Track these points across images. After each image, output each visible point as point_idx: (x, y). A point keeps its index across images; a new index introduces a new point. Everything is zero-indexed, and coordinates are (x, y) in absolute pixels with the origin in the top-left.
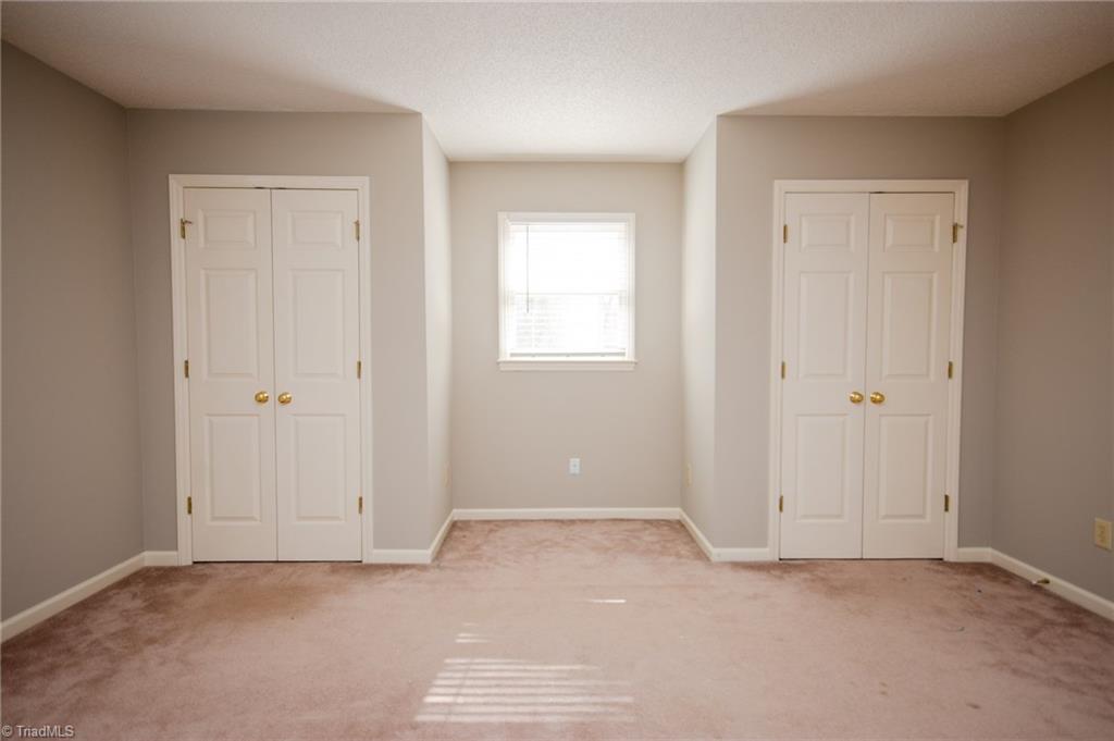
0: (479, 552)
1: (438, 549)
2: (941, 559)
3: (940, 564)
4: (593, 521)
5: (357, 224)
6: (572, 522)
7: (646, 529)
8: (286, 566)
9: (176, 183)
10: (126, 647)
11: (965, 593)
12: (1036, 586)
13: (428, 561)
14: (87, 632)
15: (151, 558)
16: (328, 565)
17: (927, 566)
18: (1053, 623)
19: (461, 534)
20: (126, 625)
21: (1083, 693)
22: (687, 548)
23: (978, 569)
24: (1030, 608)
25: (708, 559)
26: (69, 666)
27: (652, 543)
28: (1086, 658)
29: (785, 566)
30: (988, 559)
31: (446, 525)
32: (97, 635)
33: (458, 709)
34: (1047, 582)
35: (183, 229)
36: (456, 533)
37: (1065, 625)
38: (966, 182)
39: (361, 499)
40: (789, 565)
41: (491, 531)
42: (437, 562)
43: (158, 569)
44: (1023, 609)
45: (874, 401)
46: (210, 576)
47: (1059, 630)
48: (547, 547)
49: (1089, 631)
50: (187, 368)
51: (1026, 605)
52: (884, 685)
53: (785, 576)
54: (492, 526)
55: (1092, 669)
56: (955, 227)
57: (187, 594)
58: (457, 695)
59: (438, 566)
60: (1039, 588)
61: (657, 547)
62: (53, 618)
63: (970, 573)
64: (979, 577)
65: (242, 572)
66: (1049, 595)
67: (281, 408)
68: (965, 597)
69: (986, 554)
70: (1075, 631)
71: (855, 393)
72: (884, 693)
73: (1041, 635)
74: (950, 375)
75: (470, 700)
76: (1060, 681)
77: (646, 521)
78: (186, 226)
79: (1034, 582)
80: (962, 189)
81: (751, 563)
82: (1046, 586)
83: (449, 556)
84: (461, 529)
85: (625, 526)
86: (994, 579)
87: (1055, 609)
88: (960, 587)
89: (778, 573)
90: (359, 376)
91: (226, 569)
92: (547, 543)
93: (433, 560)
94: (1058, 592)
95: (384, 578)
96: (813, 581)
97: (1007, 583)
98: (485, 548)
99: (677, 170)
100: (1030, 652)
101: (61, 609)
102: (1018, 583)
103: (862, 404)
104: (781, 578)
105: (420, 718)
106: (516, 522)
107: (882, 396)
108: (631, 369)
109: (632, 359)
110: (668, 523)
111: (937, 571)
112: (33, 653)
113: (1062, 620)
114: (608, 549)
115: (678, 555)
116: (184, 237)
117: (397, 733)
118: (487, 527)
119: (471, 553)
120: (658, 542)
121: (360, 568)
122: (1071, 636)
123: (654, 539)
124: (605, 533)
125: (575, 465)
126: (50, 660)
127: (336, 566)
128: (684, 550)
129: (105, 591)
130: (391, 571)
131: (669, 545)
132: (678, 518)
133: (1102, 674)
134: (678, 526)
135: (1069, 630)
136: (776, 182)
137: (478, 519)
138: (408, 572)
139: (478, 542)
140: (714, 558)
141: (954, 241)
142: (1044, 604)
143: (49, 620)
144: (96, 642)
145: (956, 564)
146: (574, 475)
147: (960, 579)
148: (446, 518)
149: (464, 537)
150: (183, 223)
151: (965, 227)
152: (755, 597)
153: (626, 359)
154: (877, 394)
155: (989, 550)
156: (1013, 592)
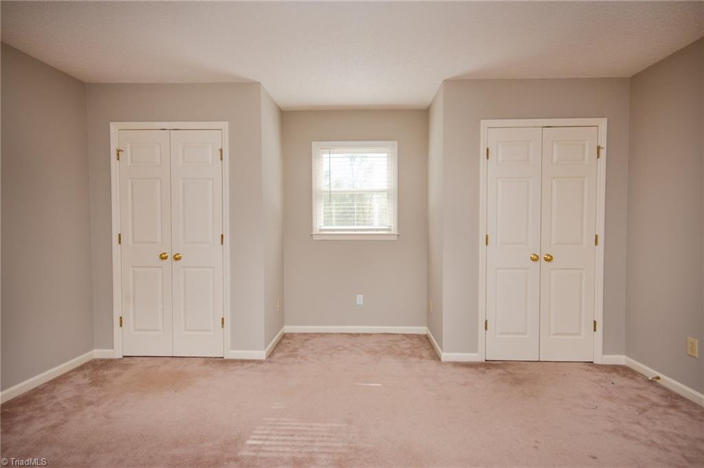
0: (295, 353)
1: (271, 350)
2: (592, 362)
3: (590, 365)
4: (371, 334)
5: (221, 150)
6: (358, 335)
7: (404, 340)
8: (178, 359)
9: (114, 127)
10: (74, 407)
11: (602, 384)
12: (651, 380)
13: (263, 358)
14: (54, 397)
15: (98, 353)
16: (203, 359)
17: (582, 367)
18: (658, 405)
19: (288, 341)
20: (77, 393)
21: (668, 451)
22: (428, 352)
23: (615, 369)
24: (645, 395)
25: (440, 360)
26: (41, 417)
27: (406, 349)
28: (676, 428)
29: (489, 365)
30: (623, 363)
31: (278, 335)
32: (60, 399)
33: (265, 449)
34: (659, 378)
35: (118, 155)
36: (285, 341)
37: (666, 406)
38: (606, 119)
39: (223, 319)
40: (491, 364)
41: (306, 340)
42: (269, 359)
43: (102, 360)
44: (639, 396)
45: (546, 260)
46: (131, 365)
47: (661, 410)
48: (339, 350)
49: (681, 411)
50: (120, 238)
51: (643, 393)
52: (537, 442)
53: (487, 371)
54: (307, 337)
55: (678, 436)
56: (599, 148)
57: (116, 375)
58: (266, 440)
59: (270, 362)
60: (653, 382)
61: (408, 351)
62: (36, 388)
63: (610, 372)
64: (614, 374)
65: (150, 362)
66: (659, 387)
67: (175, 263)
68: (602, 387)
69: (621, 359)
70: (672, 411)
71: (534, 255)
72: (536, 447)
73: (647, 413)
74: (596, 244)
75: (273, 443)
76: (654, 443)
77: (405, 335)
78: (120, 153)
79: (650, 378)
80: (603, 123)
81: (466, 362)
82: (658, 381)
83: (277, 355)
84: (288, 338)
85: (391, 338)
86: (625, 376)
87: (662, 396)
88: (600, 381)
89: (482, 369)
90: (222, 243)
91: (141, 361)
92: (340, 348)
93: (267, 358)
94: (666, 385)
95: (236, 368)
96: (504, 375)
97: (632, 378)
98: (301, 350)
99: (424, 114)
100: (638, 423)
101: (42, 383)
102: (640, 379)
103: (538, 262)
104: (484, 372)
105: (240, 454)
106: (322, 335)
107: (551, 256)
108: (395, 239)
109: (396, 233)
110: (419, 336)
111: (588, 370)
112: (21, 409)
113: (664, 403)
114: (376, 352)
115: (421, 357)
116: (118, 159)
117: (226, 463)
118: (304, 337)
119: (291, 353)
120: (409, 348)
121: (222, 361)
122: (668, 413)
123: (409, 346)
124: (377, 342)
125: (360, 299)
126: (29, 413)
127: (208, 360)
128: (425, 353)
129: (69, 372)
130: (240, 364)
131: (416, 350)
132: (425, 333)
133: (684, 439)
134: (424, 339)
135: (667, 410)
136: (482, 121)
137: (300, 332)
138: (250, 364)
139: (297, 346)
140: (443, 359)
141: (598, 157)
142: (655, 393)
143: (33, 389)
144: (58, 403)
145: (602, 365)
146: (360, 305)
147: (601, 375)
148: (278, 331)
149: (289, 343)
150: (118, 151)
151: (605, 148)
152: (465, 384)
153: (392, 233)
154: (548, 255)
155: (624, 357)
156: (636, 385)
